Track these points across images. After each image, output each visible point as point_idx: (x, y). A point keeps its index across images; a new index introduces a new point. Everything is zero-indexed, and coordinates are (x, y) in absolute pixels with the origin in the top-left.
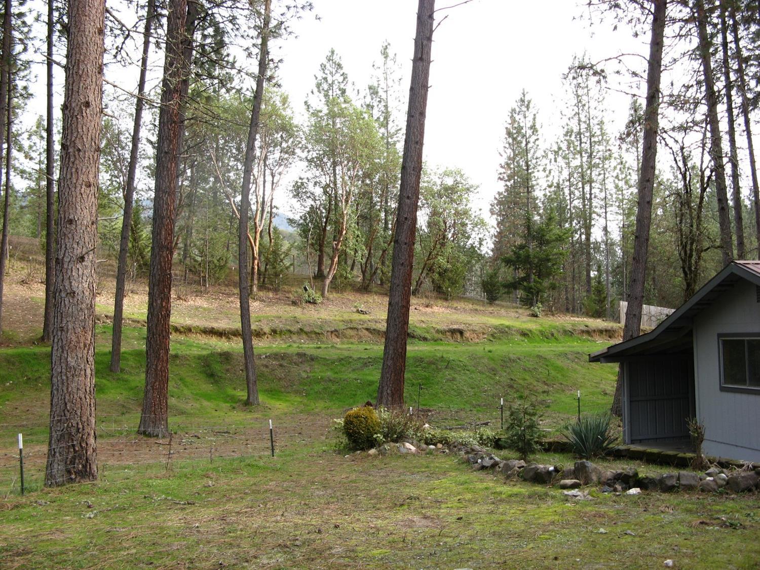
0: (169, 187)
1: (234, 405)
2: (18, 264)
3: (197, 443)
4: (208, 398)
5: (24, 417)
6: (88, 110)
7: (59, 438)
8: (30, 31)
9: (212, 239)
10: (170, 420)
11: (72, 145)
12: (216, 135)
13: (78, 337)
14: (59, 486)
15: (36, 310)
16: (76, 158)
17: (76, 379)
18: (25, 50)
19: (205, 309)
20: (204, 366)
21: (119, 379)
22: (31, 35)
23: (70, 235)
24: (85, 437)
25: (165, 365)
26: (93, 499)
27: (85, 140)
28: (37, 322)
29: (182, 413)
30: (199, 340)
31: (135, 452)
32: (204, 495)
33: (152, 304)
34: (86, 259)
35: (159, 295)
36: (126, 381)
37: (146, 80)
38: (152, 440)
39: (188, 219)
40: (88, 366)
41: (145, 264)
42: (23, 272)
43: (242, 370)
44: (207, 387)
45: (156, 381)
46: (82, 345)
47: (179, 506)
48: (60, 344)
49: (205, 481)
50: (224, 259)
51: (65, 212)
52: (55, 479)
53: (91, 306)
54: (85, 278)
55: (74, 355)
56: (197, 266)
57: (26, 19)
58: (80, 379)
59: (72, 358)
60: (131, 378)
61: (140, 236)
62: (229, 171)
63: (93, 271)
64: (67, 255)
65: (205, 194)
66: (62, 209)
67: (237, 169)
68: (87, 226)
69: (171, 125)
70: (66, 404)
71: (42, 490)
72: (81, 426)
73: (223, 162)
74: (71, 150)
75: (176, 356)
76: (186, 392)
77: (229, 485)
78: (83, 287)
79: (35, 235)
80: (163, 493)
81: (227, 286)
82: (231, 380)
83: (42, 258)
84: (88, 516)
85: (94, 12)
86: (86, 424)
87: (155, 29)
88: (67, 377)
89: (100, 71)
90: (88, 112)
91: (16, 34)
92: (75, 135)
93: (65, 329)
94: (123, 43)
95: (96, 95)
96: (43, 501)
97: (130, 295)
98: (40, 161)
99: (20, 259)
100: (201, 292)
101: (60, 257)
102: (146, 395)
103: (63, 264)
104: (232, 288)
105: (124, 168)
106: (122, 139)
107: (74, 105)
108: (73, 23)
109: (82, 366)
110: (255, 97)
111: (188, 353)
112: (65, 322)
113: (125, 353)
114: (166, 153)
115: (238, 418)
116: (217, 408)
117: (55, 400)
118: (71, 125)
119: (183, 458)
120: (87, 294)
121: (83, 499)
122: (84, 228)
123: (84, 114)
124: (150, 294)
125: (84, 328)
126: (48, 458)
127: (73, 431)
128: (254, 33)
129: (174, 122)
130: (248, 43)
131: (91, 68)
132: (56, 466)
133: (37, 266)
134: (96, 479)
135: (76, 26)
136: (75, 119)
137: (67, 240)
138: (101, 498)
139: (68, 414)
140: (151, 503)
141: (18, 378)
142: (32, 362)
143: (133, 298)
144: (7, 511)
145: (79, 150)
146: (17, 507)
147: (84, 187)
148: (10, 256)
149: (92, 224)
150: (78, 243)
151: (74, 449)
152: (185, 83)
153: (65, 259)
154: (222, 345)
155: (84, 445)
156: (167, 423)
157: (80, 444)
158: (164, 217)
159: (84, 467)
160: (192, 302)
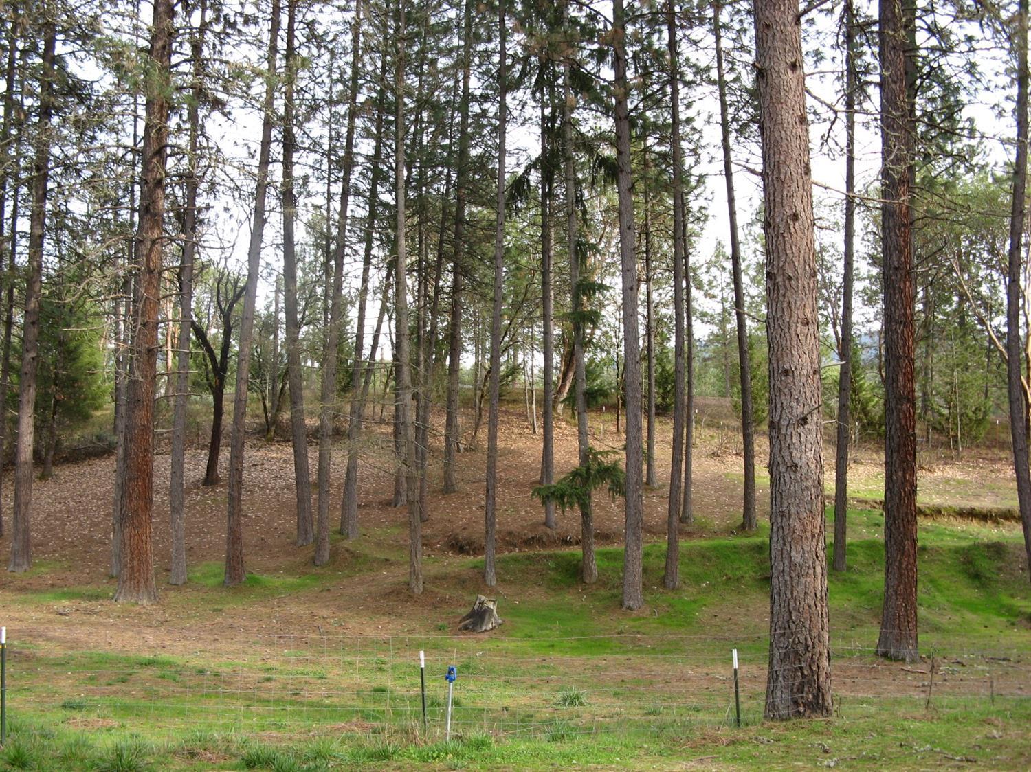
0: (905, 315)
1: (1013, 620)
2: (706, 432)
3: (962, 672)
4: (973, 607)
5: (725, 628)
6: (797, 224)
7: (782, 656)
8: (701, 137)
9: (963, 382)
10: (921, 638)
11: (780, 272)
12: (957, 237)
13: (803, 525)
14: (783, 720)
15: (733, 490)
16: (786, 289)
17: (803, 580)
18: (697, 162)
19: (959, 482)
20: (964, 563)
21: (845, 580)
22: (703, 143)
23: (786, 391)
24: (816, 657)
25: (912, 561)
26: (830, 741)
27: (796, 264)
28: (734, 505)
29: (936, 629)
30: (953, 525)
31: (875, 681)
32: (988, 750)
33: (891, 477)
34: (809, 421)
35: (900, 465)
36: (856, 582)
37: (855, 174)
38: (898, 665)
39: (926, 357)
40: (817, 562)
41: (871, 423)
42: (712, 442)
43: (1022, 569)
44: (971, 593)
45: (900, 583)
46: (809, 535)
47: (953, 763)
48: (781, 533)
49: (986, 729)
50: (983, 409)
51: (778, 360)
52: (778, 710)
53: (819, 483)
54: (809, 446)
55: (799, 548)
56: (943, 422)
57: (695, 124)
58: (808, 580)
59: (798, 552)
60: (861, 579)
61: (861, 386)
62: (979, 284)
63: (819, 436)
64: (784, 416)
65: (947, 320)
66: (774, 357)
67: (992, 280)
68: (808, 377)
69: (899, 229)
70: (791, 613)
71: (763, 724)
72: (810, 643)
73: (970, 273)
74: (779, 279)
75: (924, 549)
76: (940, 599)
77: (1026, 739)
78: (808, 458)
79: (723, 395)
80: (927, 742)
81: (988, 447)
82: (1005, 582)
83: (737, 423)
84: (826, 763)
85: (791, 96)
86: (816, 640)
87: (860, 104)
88: (791, 577)
89: (807, 170)
90: (797, 227)
91: (684, 145)
92: (783, 259)
93: (786, 513)
94: (831, 129)
95: (805, 203)
96: (766, 739)
97: (853, 465)
98: (723, 298)
99: (708, 426)
100: (952, 458)
101: (776, 420)
102: (886, 603)
103: (779, 429)
104: (996, 451)
105: (832, 295)
106: (826, 258)
107: (778, 220)
108: (767, 116)
109: (811, 563)
110: (1016, 173)
111: (939, 544)
112: (786, 504)
113: (851, 544)
114: (896, 269)
115: (1020, 640)
116: (987, 624)
117: (776, 607)
118: (777, 246)
119: (942, 693)
120: (813, 466)
121: (817, 740)
122: (804, 380)
123: (793, 230)
124: (888, 465)
125: (811, 512)
126: (769, 682)
127: (801, 649)
128: (1005, 80)
129: (904, 225)
130: (998, 96)
131: (795, 169)
132: (779, 694)
133: (730, 434)
134: (831, 714)
135: (771, 119)
136: (780, 238)
137: (783, 397)
138: (841, 742)
139: (793, 626)
140: (911, 754)
141: (716, 578)
142: (732, 557)
143: (857, 470)
144: (721, 747)
145: (790, 278)
146: (733, 742)
147: (800, 325)
148: (696, 422)
149: (814, 373)
150: (797, 400)
151: (802, 674)
152: (911, 169)
153: (784, 423)
154: (989, 533)
155: (815, 668)
156: (917, 642)
157: (810, 666)
158: (900, 357)
159: (816, 697)
160: (940, 473)
